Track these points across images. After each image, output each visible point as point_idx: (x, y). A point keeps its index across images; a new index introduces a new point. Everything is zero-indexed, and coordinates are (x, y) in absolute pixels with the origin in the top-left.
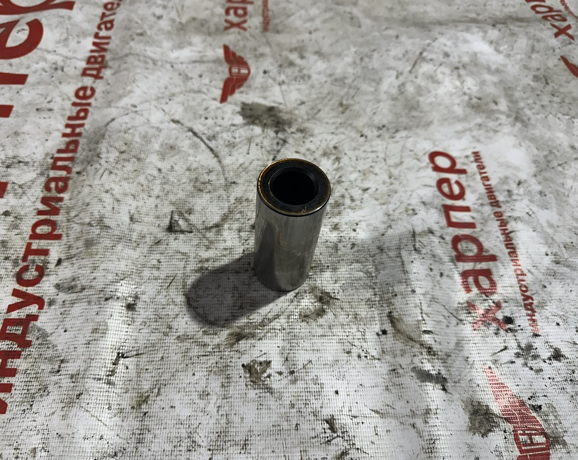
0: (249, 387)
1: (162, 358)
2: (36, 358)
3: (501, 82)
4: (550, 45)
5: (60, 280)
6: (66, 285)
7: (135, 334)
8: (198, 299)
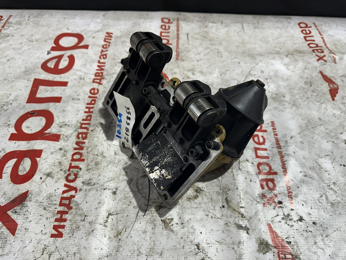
0: (164, 229)
1: (127, 215)
2: (74, 214)
3: (288, 85)
4: (314, 66)
5: (84, 180)
6: (87, 182)
7: (116, 205)
8: (143, 190)
